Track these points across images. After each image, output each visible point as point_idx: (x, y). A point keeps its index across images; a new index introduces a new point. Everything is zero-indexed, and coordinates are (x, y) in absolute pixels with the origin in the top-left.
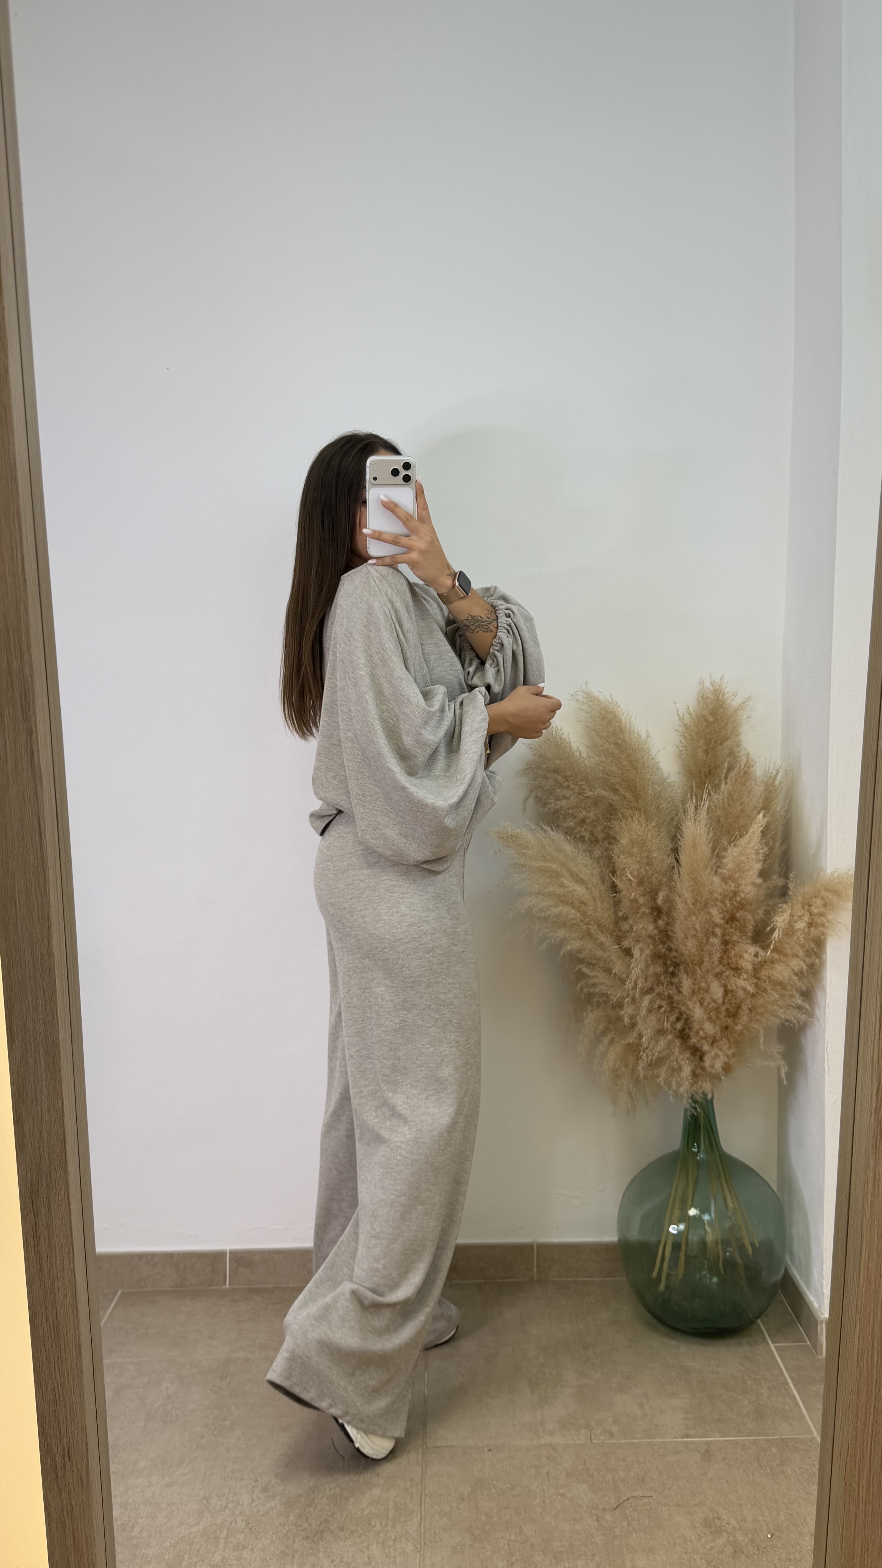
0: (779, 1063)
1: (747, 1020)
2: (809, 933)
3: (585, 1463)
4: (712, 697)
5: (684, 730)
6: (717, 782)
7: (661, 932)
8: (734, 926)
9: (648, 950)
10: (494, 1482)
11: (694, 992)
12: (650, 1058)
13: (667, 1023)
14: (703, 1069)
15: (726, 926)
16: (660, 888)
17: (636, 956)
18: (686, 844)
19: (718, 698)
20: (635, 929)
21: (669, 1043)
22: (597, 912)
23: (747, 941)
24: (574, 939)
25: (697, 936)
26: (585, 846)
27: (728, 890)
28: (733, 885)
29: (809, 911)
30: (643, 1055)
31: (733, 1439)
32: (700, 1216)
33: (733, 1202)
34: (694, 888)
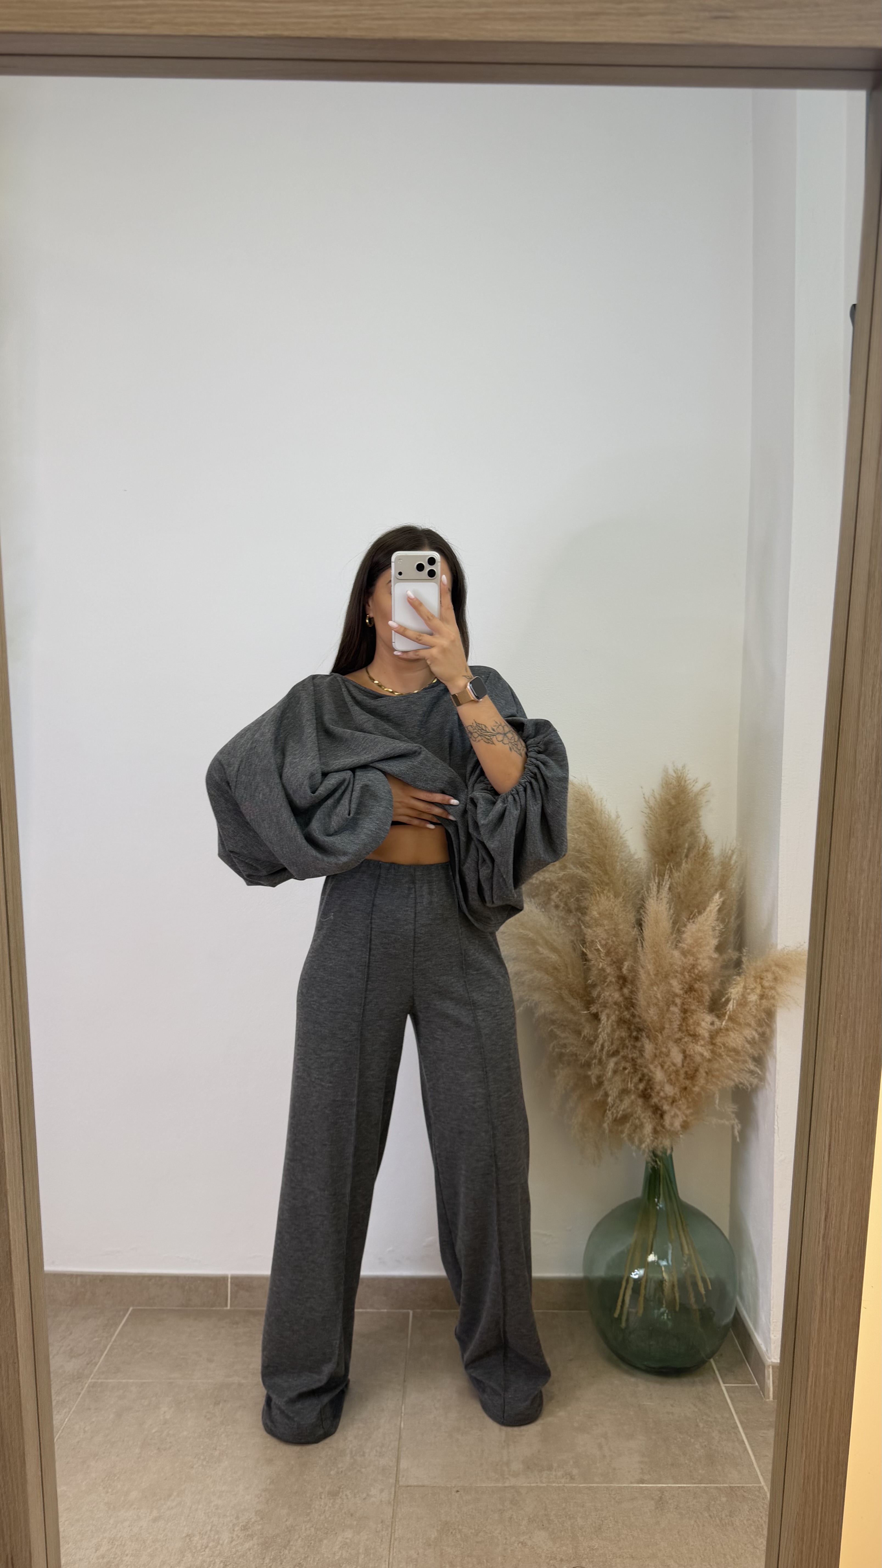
0: (733, 1122)
1: (704, 1082)
2: (761, 1005)
4: (675, 783)
5: (650, 812)
6: (678, 860)
7: (626, 999)
8: (692, 996)
9: (614, 1016)
10: (460, 1527)
11: (656, 1056)
12: (615, 1115)
13: (631, 1084)
14: (663, 1127)
15: (685, 996)
16: (625, 959)
17: (603, 1022)
18: (649, 920)
19: (680, 784)
20: (602, 997)
21: (632, 1102)
22: (568, 978)
23: (704, 1010)
24: (547, 1003)
25: (658, 1005)
26: (559, 916)
27: (686, 963)
28: (691, 958)
29: (761, 983)
30: (609, 1113)
31: (685, 1485)
32: (657, 1262)
33: (689, 1249)
34: (656, 961)
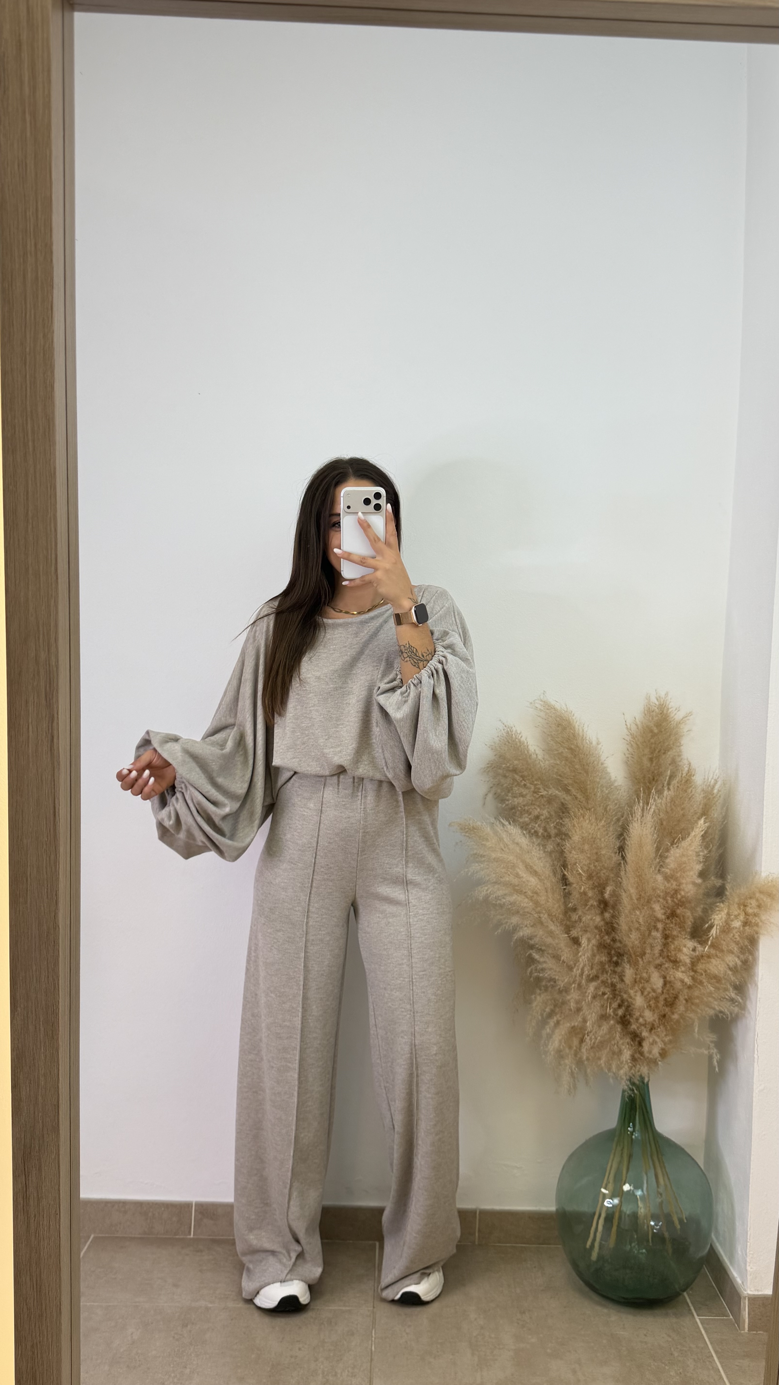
0: (712, 1051)
1: (684, 1009)
2: (744, 932)
4: (657, 710)
5: (631, 739)
6: (660, 787)
7: (607, 923)
8: (674, 922)
9: (595, 940)
11: (636, 982)
12: (593, 1041)
13: (610, 1009)
14: (642, 1054)
15: (667, 921)
16: (607, 883)
17: (583, 945)
18: (632, 843)
19: (663, 711)
20: (584, 919)
21: (611, 1028)
22: (548, 902)
23: (686, 936)
24: (526, 926)
25: (640, 929)
26: (539, 841)
27: (669, 888)
28: (675, 883)
29: (745, 911)
30: (587, 1038)
32: (633, 1191)
33: (664, 1179)
34: (639, 885)
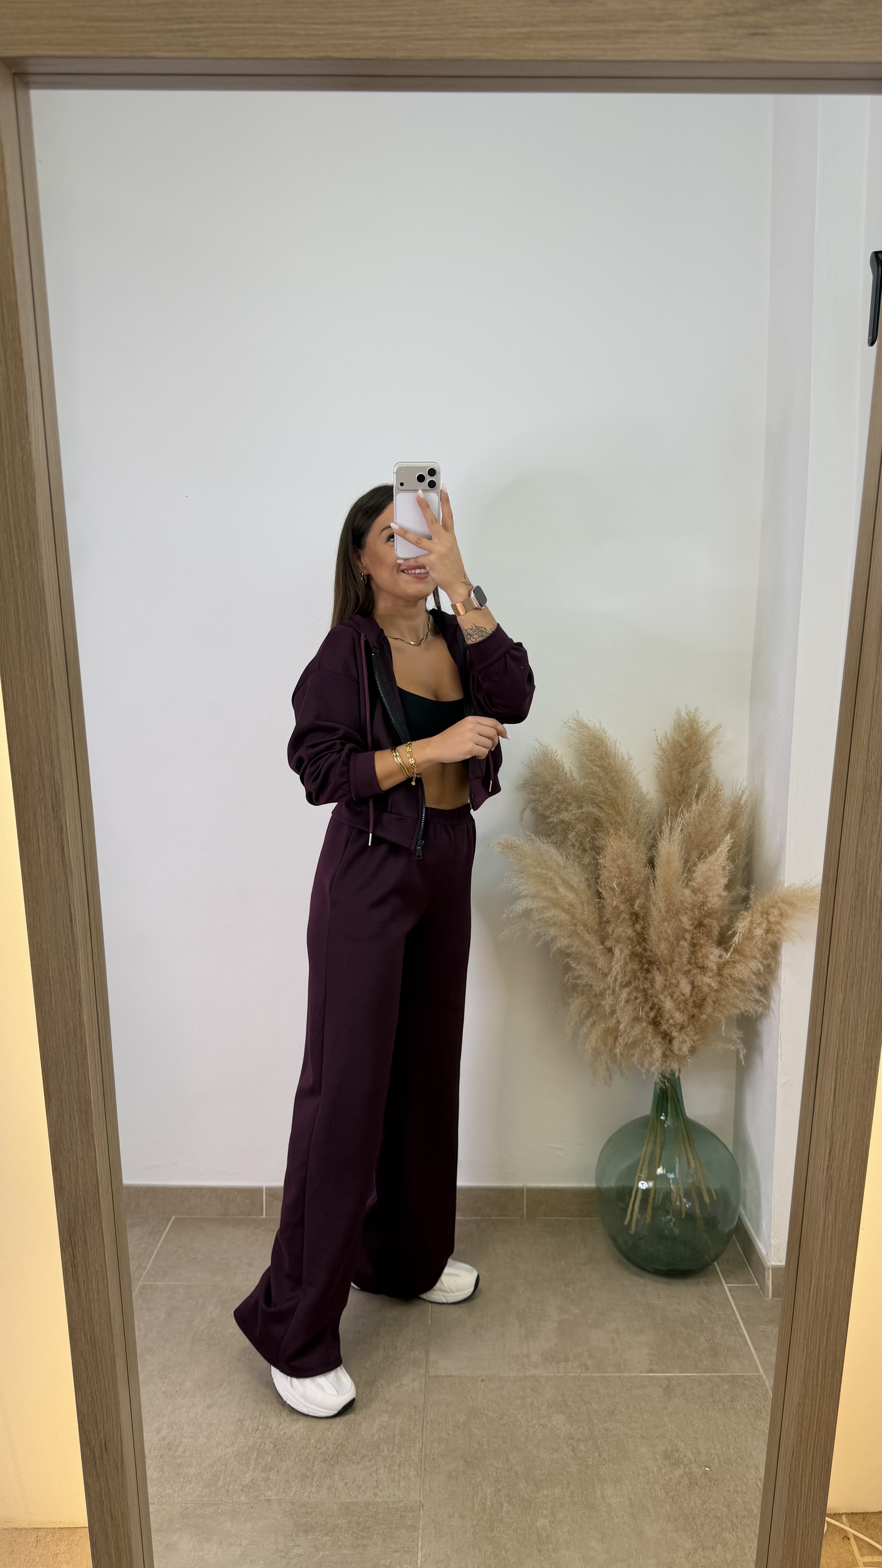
0: (739, 1047)
1: (712, 1011)
2: (766, 939)
3: (563, 1396)
4: (687, 725)
5: (662, 753)
6: (689, 800)
7: (638, 934)
8: (701, 932)
9: (627, 950)
10: (486, 1411)
11: (665, 986)
12: (626, 1041)
13: (642, 1012)
14: (672, 1051)
15: (694, 931)
16: (638, 897)
17: (616, 956)
18: (661, 860)
19: (692, 726)
20: (617, 931)
21: (643, 1029)
22: (583, 914)
23: (712, 944)
24: (563, 937)
25: (669, 939)
26: (575, 855)
27: (696, 900)
28: (701, 896)
29: (767, 918)
30: (620, 1040)
31: (690, 1374)
32: (666, 1175)
33: (695, 1162)
34: (667, 898)
